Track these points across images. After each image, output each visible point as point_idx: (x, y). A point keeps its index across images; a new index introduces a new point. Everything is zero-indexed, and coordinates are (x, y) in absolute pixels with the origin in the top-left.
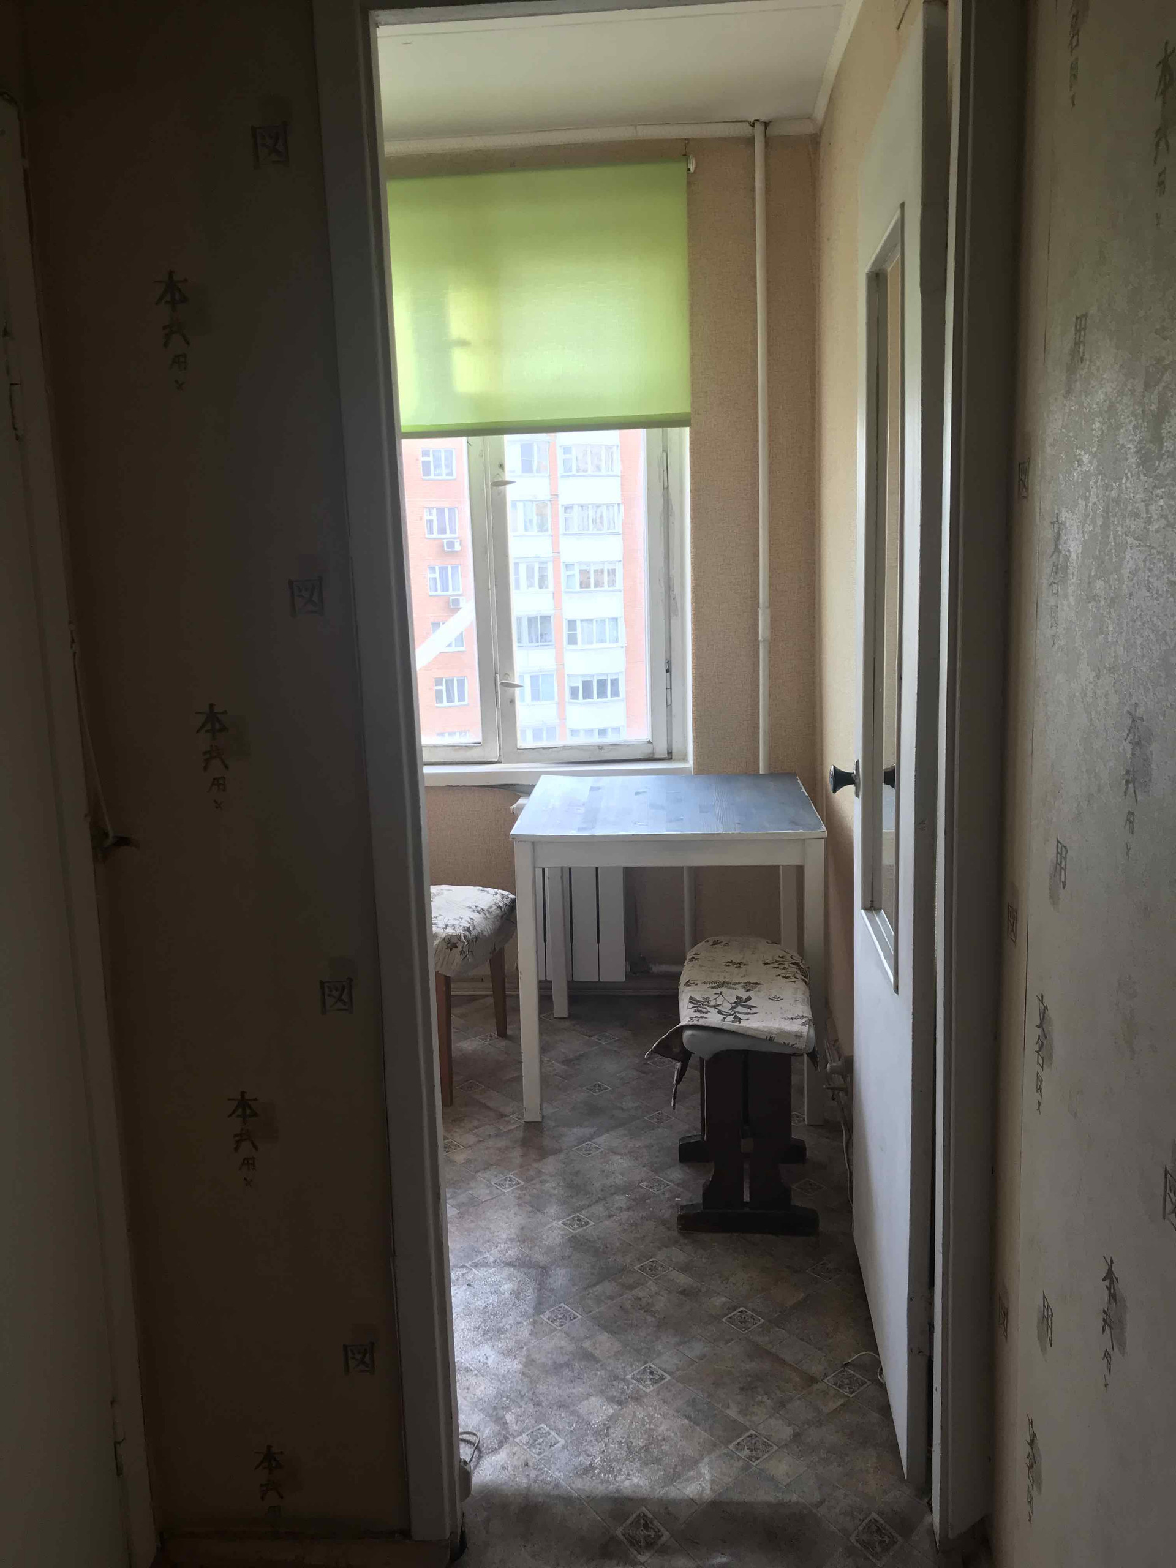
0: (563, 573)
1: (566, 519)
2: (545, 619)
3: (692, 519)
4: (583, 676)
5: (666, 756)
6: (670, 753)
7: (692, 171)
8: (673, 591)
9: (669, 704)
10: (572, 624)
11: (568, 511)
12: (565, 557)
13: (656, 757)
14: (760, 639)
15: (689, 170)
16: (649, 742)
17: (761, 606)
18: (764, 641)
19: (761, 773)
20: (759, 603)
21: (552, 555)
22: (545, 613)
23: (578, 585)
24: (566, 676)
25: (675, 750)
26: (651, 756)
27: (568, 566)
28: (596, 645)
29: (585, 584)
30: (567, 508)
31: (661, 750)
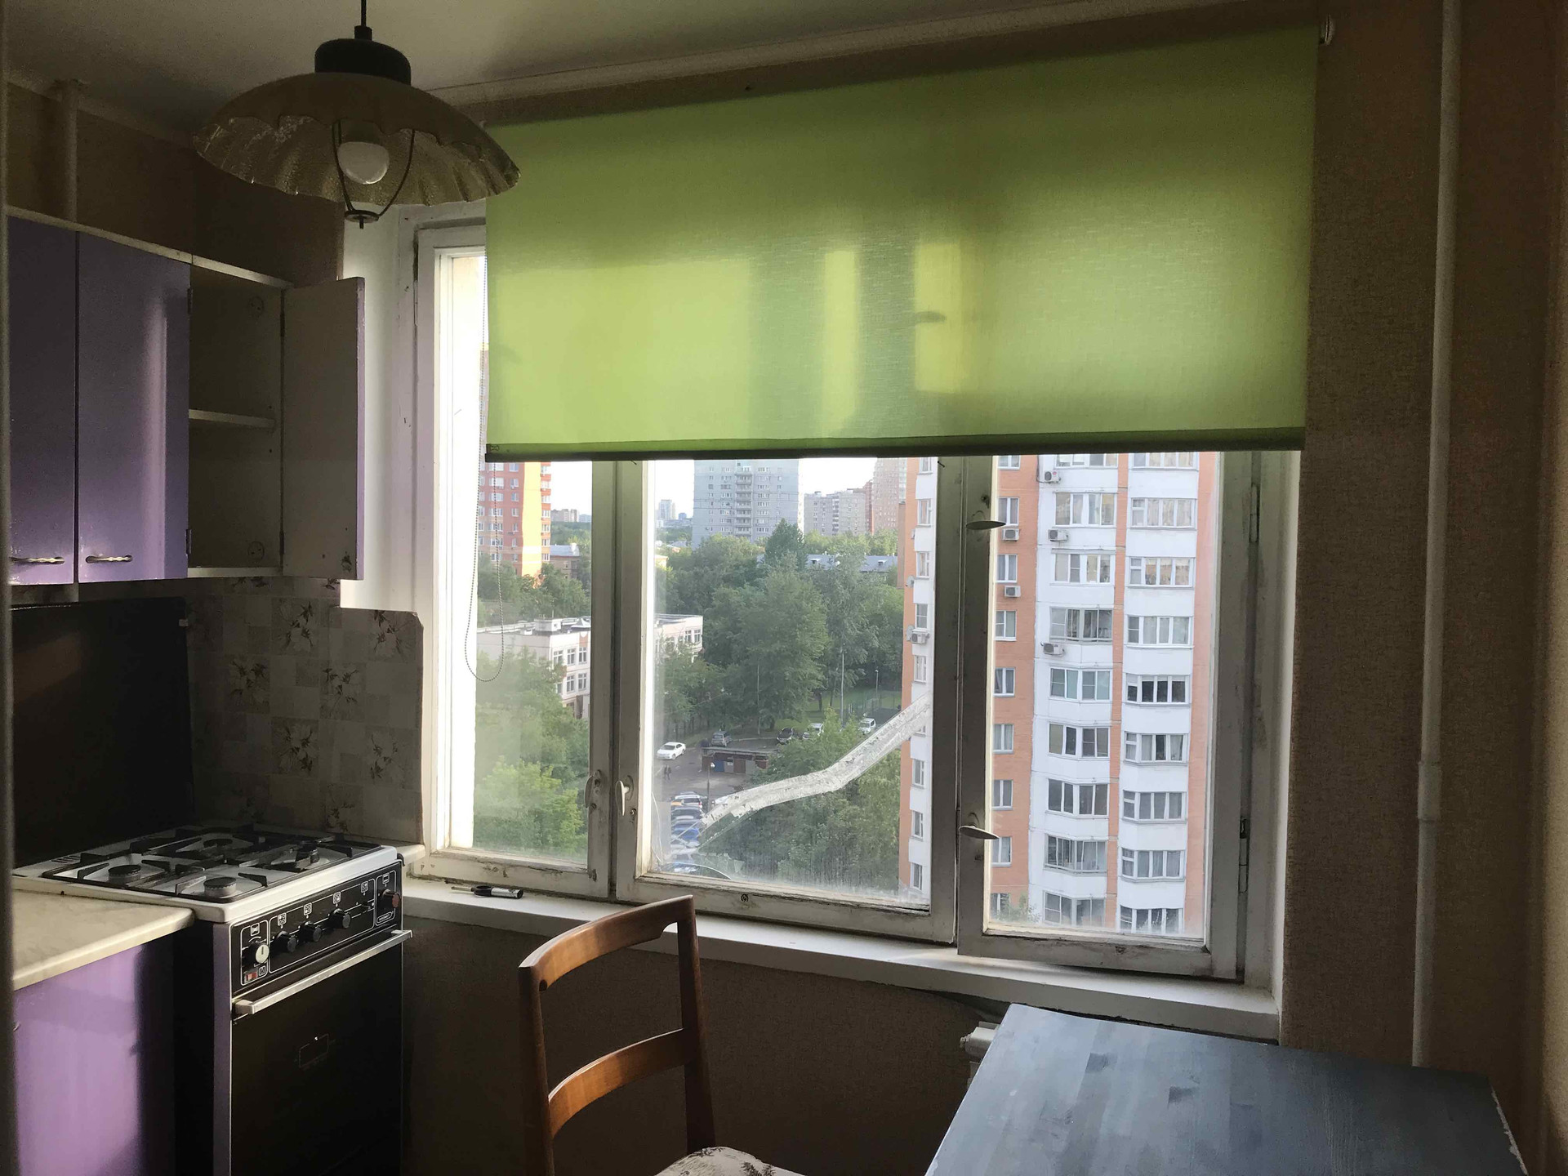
0: (1128, 567)
1: (1133, 512)
2: (1105, 613)
3: (1298, 597)
4: (1143, 676)
5: (1233, 977)
6: (1240, 971)
7: (1327, 41)
8: (1259, 706)
9: (1243, 890)
10: (1133, 621)
11: (1137, 503)
12: (1132, 550)
13: (1215, 976)
14: (1420, 815)
15: (1322, 41)
16: (1205, 950)
17: (1423, 758)
18: (1426, 822)
19: (1414, 1065)
20: (1418, 750)
21: (1115, 548)
22: (1104, 606)
23: (1143, 580)
24: (1124, 676)
25: (1250, 967)
26: (1207, 973)
27: (1136, 560)
28: (1158, 645)
29: (1150, 579)
30: (1137, 501)
31: (1225, 964)
